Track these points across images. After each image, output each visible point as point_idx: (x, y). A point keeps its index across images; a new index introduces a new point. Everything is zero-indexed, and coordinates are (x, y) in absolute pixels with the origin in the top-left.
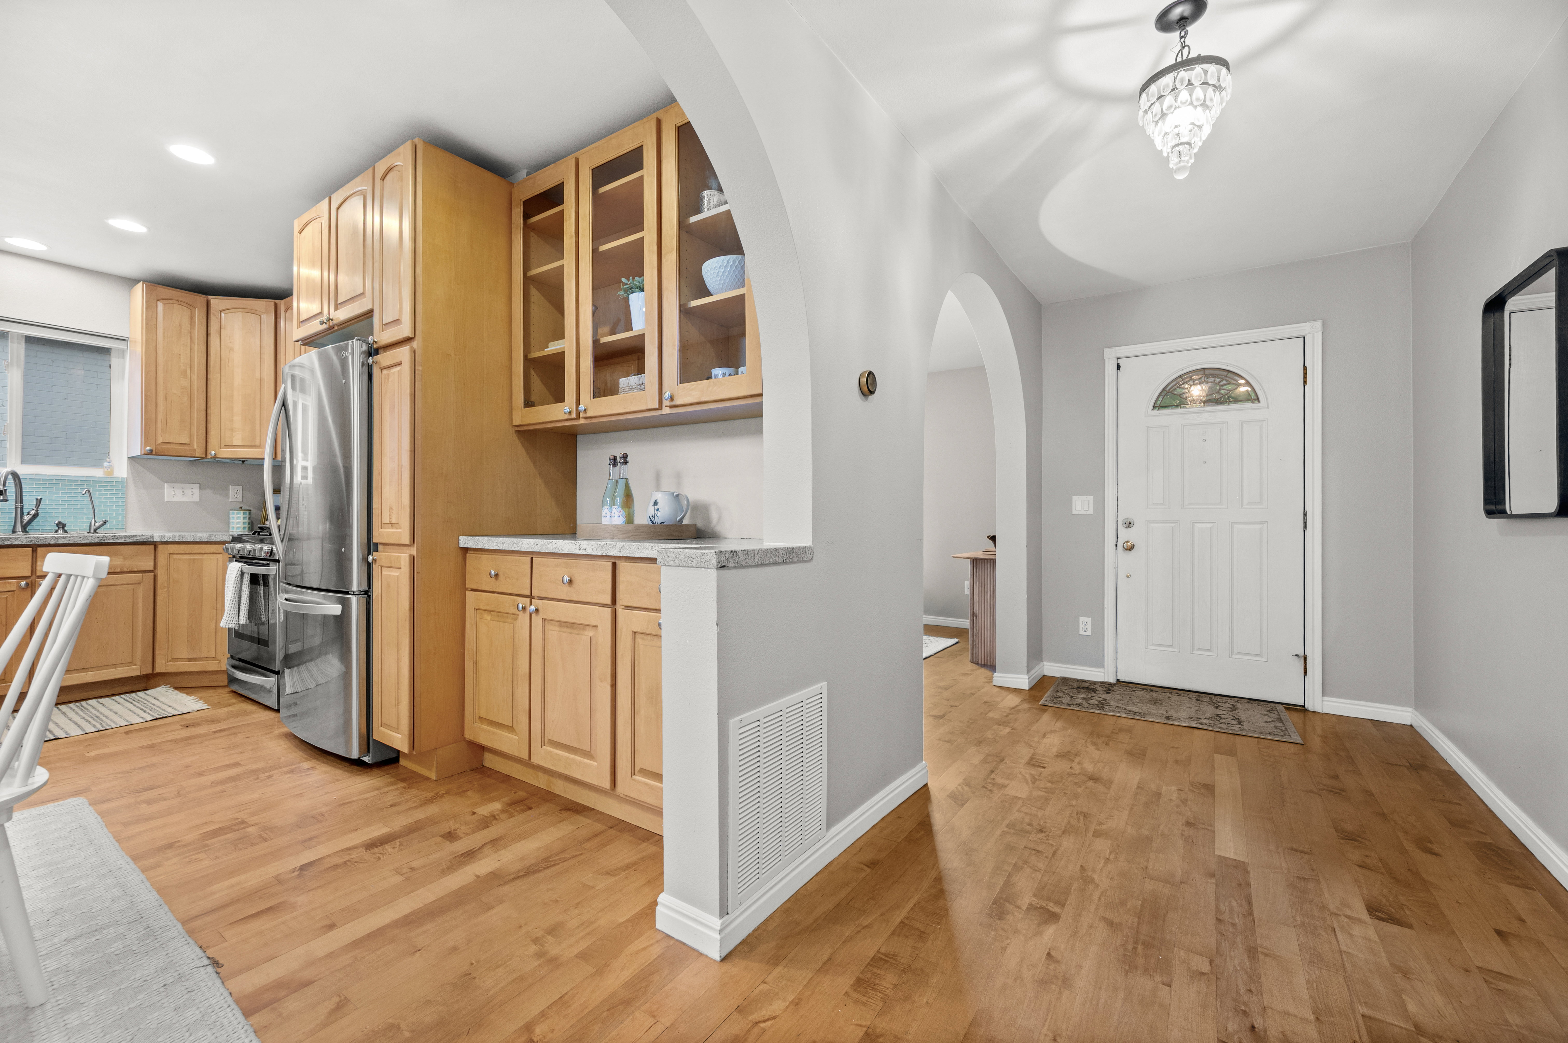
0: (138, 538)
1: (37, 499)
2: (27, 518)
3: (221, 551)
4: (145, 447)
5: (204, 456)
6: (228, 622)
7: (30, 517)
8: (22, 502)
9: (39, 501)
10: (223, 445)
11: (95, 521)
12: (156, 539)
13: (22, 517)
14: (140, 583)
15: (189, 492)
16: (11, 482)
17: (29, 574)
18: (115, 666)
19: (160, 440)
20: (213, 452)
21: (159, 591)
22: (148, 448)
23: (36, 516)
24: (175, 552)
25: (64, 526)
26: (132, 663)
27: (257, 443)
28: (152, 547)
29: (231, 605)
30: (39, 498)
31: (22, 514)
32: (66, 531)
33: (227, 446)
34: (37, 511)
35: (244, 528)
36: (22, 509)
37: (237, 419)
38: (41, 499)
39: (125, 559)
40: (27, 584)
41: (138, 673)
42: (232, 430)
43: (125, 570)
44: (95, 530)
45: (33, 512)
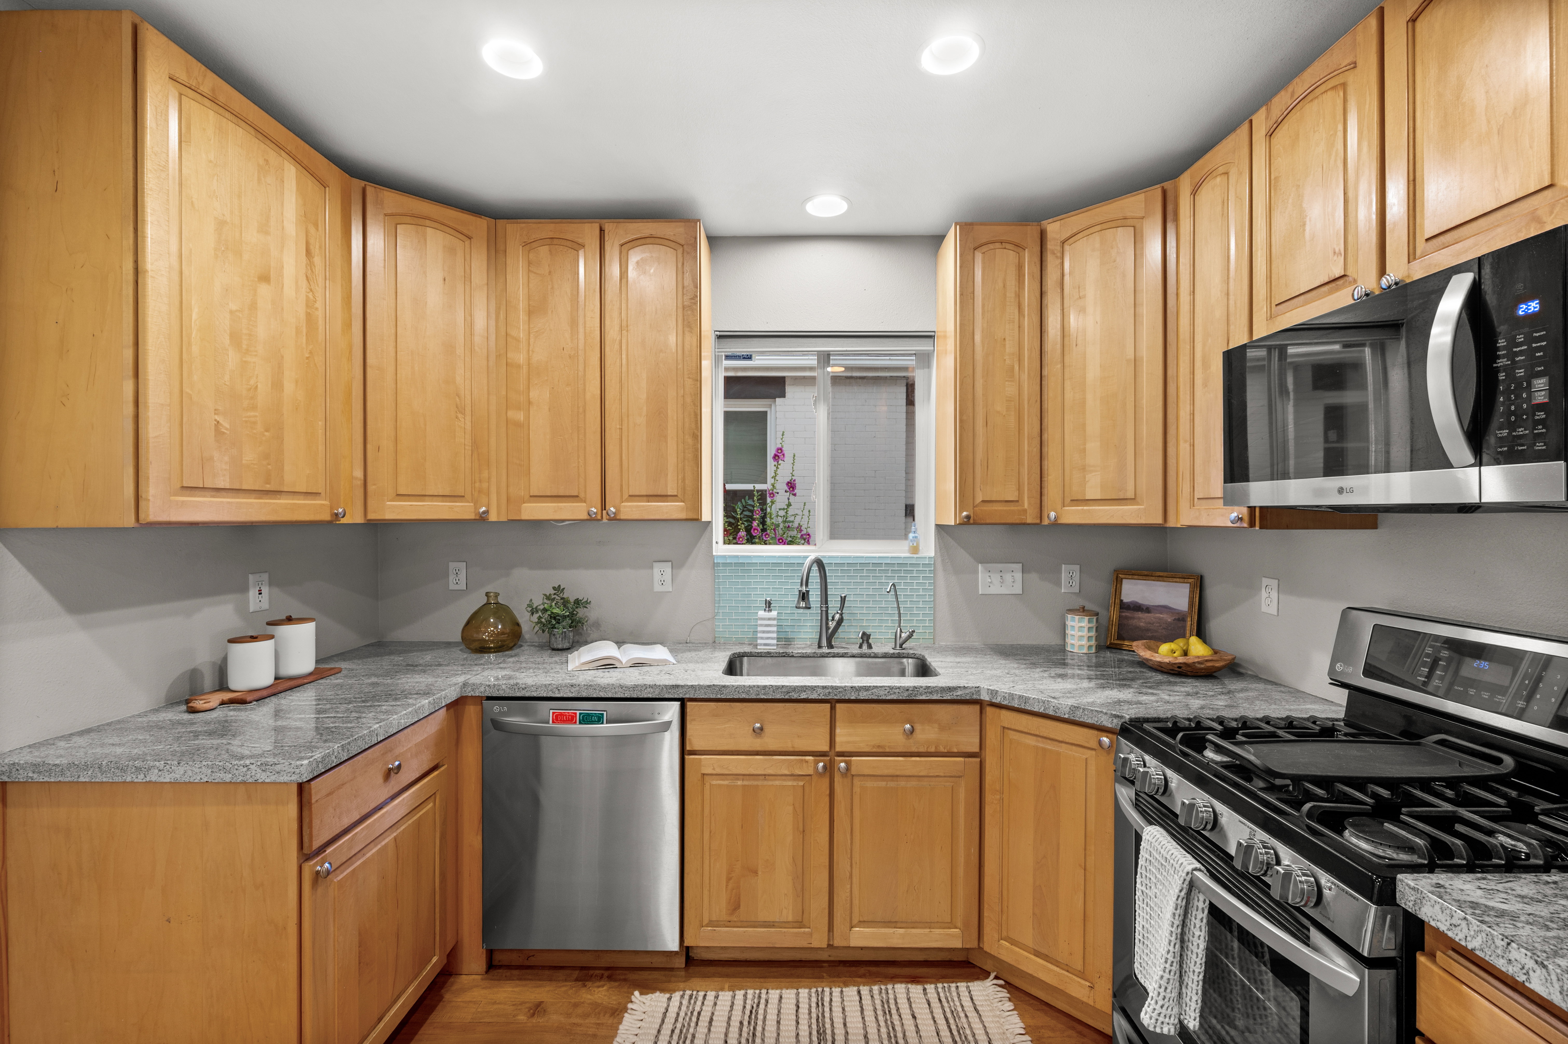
0: (959, 693)
1: (841, 597)
2: (832, 625)
3: (1093, 744)
4: (961, 512)
5: (1038, 521)
6: (1161, 1019)
7: (835, 623)
8: (826, 603)
9: (843, 600)
10: (1068, 500)
11: (901, 631)
12: (985, 697)
13: (827, 624)
14: (960, 777)
15: (1008, 577)
16: (815, 572)
17: (825, 748)
18: (929, 925)
19: (979, 498)
20: (1053, 515)
21: (989, 797)
22: (965, 513)
23: (841, 621)
24: (1013, 727)
25: (869, 636)
26: (951, 925)
27: (1130, 494)
28: (978, 707)
29: (1166, 976)
30: (843, 595)
31: (827, 619)
32: (870, 647)
33: (1076, 502)
34: (841, 614)
35: (1090, 647)
36: (827, 611)
37: (1093, 446)
38: (845, 597)
39: (942, 728)
40: (825, 767)
41: (959, 946)
42: (1084, 469)
43: (942, 749)
44: (901, 646)
45: (837, 617)
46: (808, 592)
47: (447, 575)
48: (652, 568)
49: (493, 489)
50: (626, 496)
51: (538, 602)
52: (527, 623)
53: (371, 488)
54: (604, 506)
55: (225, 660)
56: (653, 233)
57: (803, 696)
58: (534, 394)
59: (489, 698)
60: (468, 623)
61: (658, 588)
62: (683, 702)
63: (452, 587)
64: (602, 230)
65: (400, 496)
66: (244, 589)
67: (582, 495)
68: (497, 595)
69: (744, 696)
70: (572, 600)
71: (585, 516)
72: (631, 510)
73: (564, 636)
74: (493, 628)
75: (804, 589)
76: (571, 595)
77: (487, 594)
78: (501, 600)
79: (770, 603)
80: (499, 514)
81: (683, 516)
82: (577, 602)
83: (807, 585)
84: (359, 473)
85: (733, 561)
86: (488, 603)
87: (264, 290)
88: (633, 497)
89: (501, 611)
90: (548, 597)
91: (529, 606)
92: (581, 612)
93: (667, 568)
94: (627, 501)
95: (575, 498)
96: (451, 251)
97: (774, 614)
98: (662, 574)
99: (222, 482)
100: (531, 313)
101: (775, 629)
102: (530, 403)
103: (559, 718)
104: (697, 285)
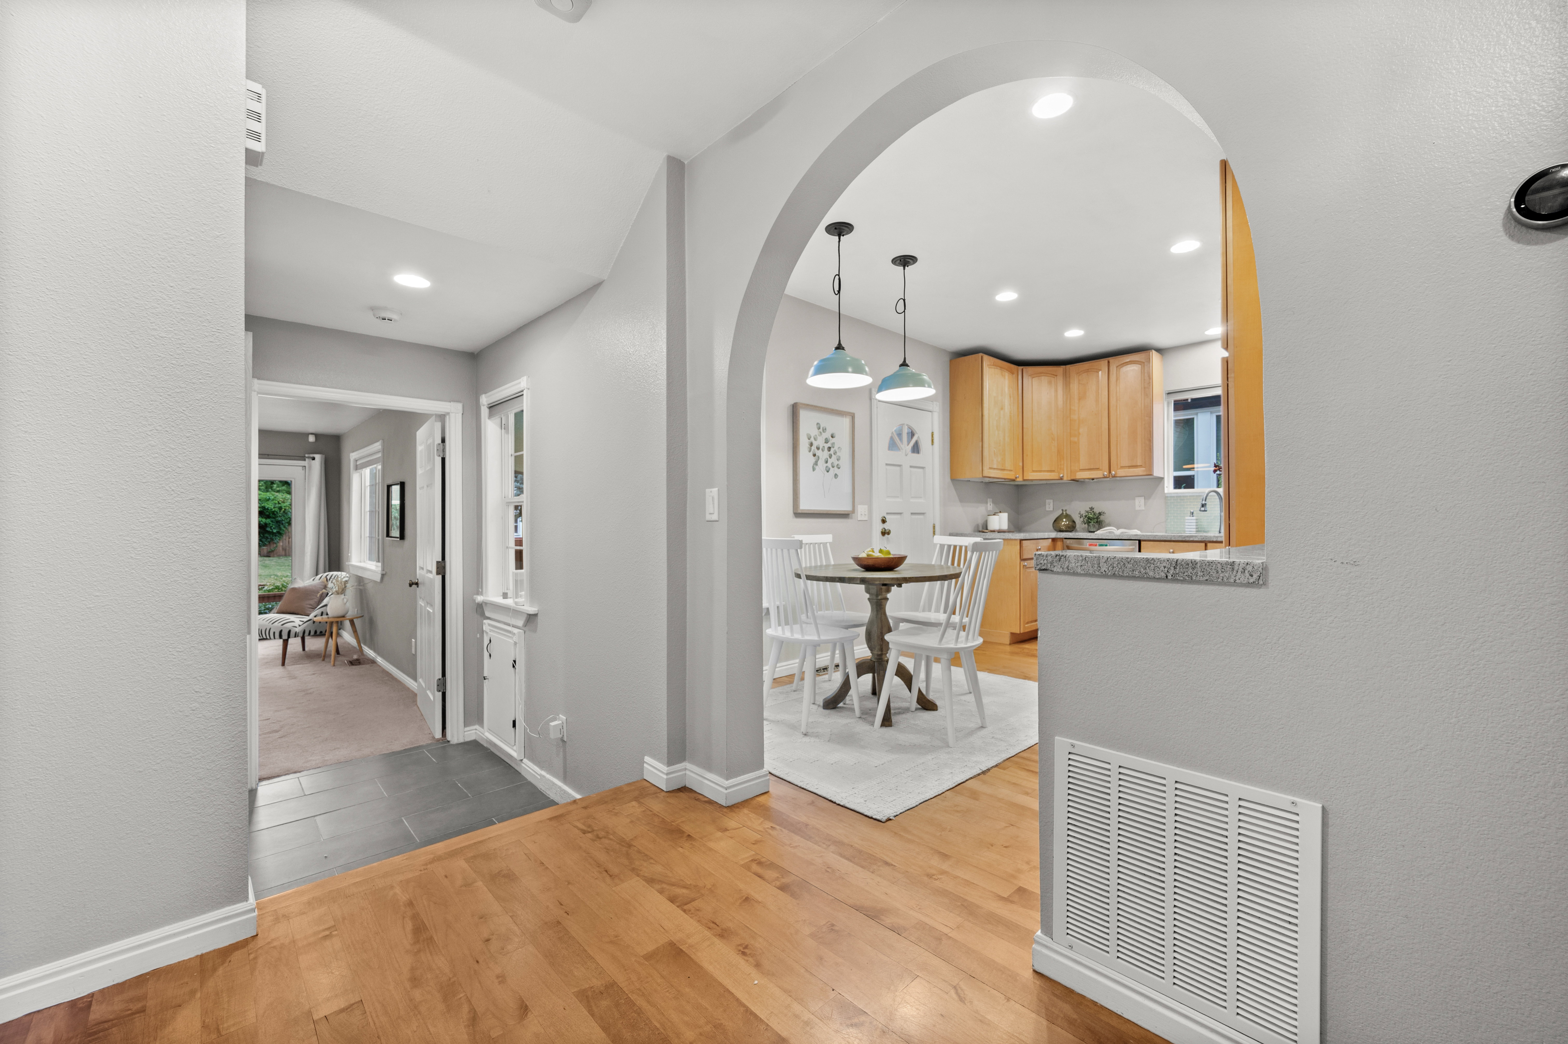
46: (1205, 504)
47: (1045, 505)
48: (1135, 499)
49: (1065, 468)
50: (1119, 467)
51: (1083, 513)
52: (1078, 521)
53: (1025, 469)
54: (1110, 472)
55: (986, 521)
56: (1131, 360)
57: (1191, 539)
58: (1081, 430)
59: (1065, 538)
60: (1055, 521)
61: (1137, 508)
62: (1140, 541)
63: (1047, 509)
64: (1109, 362)
65: (1033, 471)
66: (987, 503)
67: (1101, 468)
68: (1066, 510)
69: (1165, 539)
70: (1097, 513)
71: (1102, 476)
72: (1121, 472)
73: (1094, 526)
74: (1064, 522)
75: (1204, 502)
76: (1097, 511)
77: (1062, 510)
78: (1068, 512)
79: (1193, 513)
80: (1067, 477)
81: (1145, 474)
82: (1100, 514)
83: (1205, 500)
84: (1021, 464)
85: (1175, 495)
86: (1063, 513)
87: (1002, 412)
88: (1122, 467)
89: (1068, 516)
90: (1087, 512)
91: (1080, 514)
92: (1102, 518)
93: (1142, 500)
94: (1120, 469)
95: (1098, 469)
96: (1050, 383)
97: (1194, 518)
98: (1139, 503)
99: (995, 467)
100: (1080, 399)
101: (1195, 524)
102: (1079, 434)
103: (1090, 545)
104: (1150, 377)
